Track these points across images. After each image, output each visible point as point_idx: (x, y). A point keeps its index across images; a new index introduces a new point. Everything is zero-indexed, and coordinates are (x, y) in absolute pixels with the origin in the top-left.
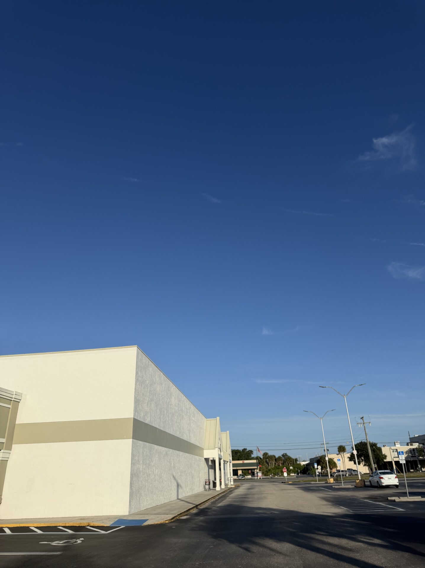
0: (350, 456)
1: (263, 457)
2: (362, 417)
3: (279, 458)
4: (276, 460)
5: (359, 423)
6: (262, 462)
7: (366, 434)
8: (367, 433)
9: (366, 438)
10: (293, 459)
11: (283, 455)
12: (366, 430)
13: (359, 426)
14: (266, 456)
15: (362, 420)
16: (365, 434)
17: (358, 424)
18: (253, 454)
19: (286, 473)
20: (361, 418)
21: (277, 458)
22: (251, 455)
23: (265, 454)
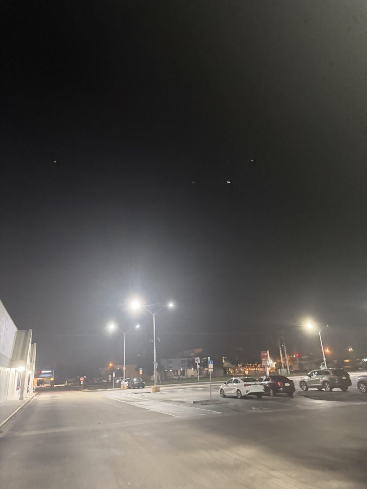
19: (83, 381)
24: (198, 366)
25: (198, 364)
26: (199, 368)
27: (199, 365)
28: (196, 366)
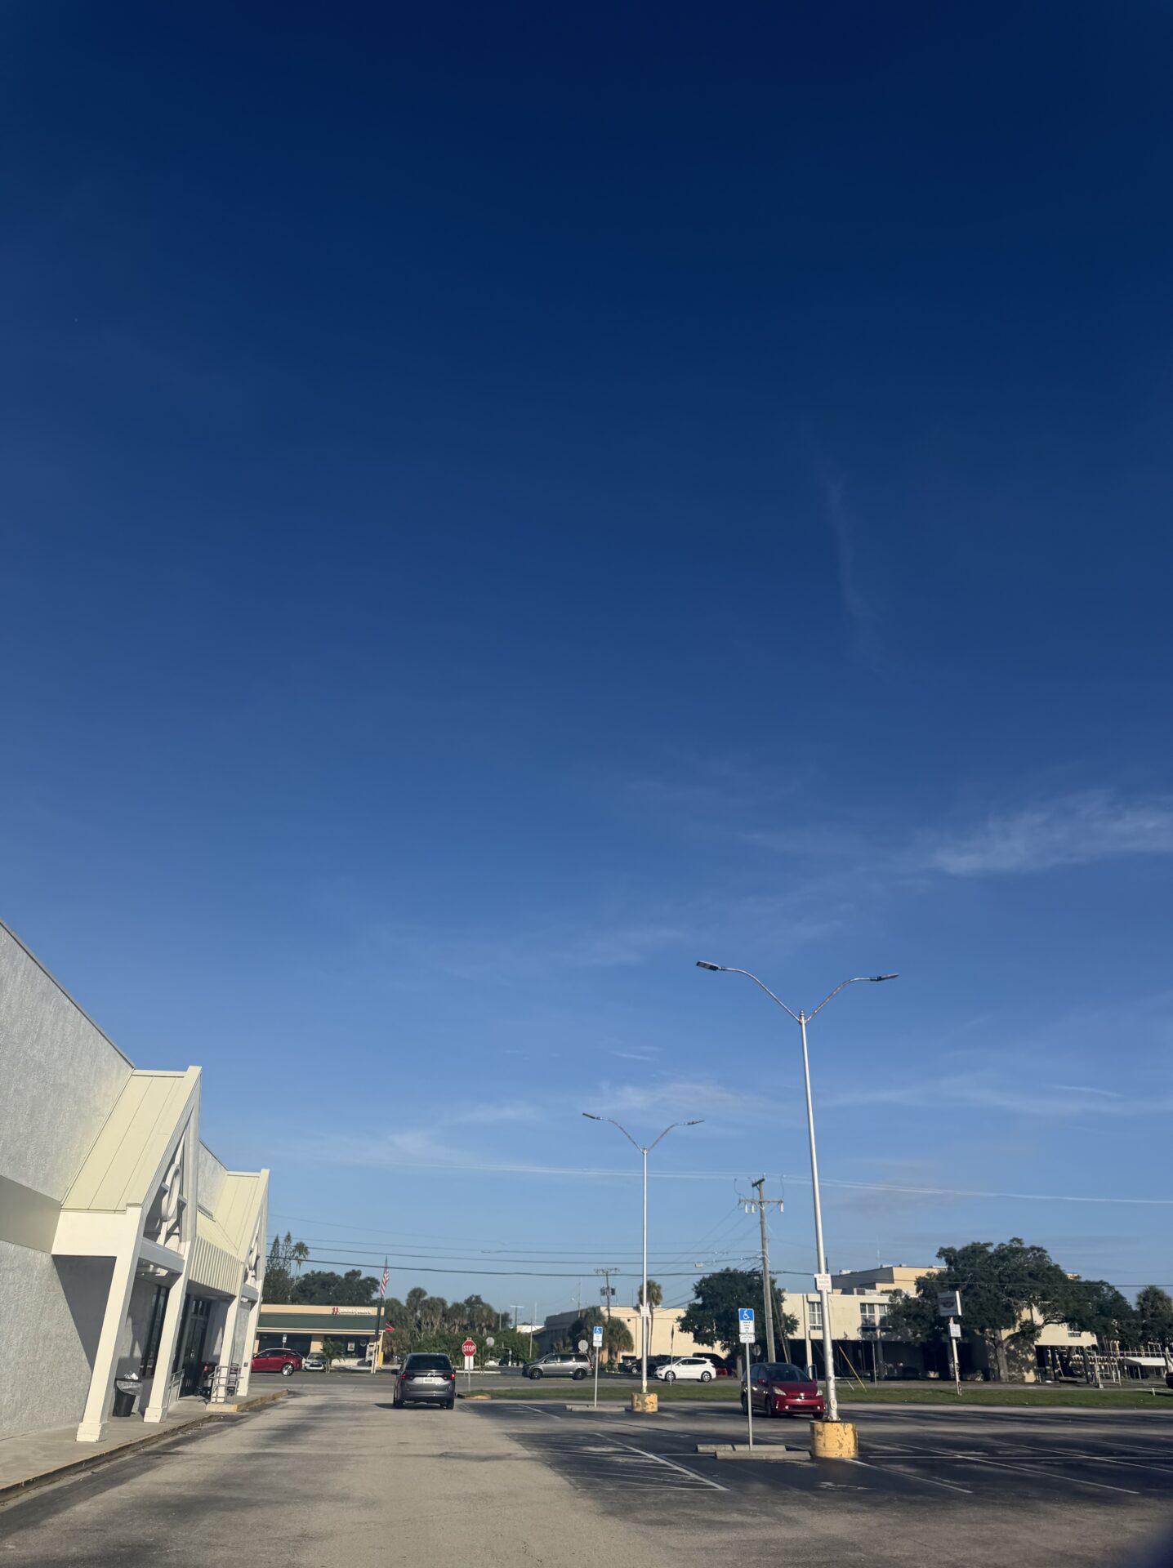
0: (683, 1315)
1: (408, 1304)
2: (761, 1178)
3: (456, 1306)
4: (444, 1315)
5: (746, 1201)
6: (403, 1318)
7: (763, 1239)
8: (767, 1235)
9: (763, 1253)
10: (498, 1316)
11: (469, 1302)
12: (767, 1227)
13: (744, 1208)
14: (418, 1299)
15: (755, 1187)
16: (760, 1239)
17: (743, 1203)
18: (377, 1291)
19: (472, 1358)
20: (754, 1185)
21: (450, 1310)
22: (369, 1293)
23: (417, 1294)
24: (955, 1330)
25: (952, 1319)
26: (957, 1339)
27: (958, 1326)
28: (947, 1330)
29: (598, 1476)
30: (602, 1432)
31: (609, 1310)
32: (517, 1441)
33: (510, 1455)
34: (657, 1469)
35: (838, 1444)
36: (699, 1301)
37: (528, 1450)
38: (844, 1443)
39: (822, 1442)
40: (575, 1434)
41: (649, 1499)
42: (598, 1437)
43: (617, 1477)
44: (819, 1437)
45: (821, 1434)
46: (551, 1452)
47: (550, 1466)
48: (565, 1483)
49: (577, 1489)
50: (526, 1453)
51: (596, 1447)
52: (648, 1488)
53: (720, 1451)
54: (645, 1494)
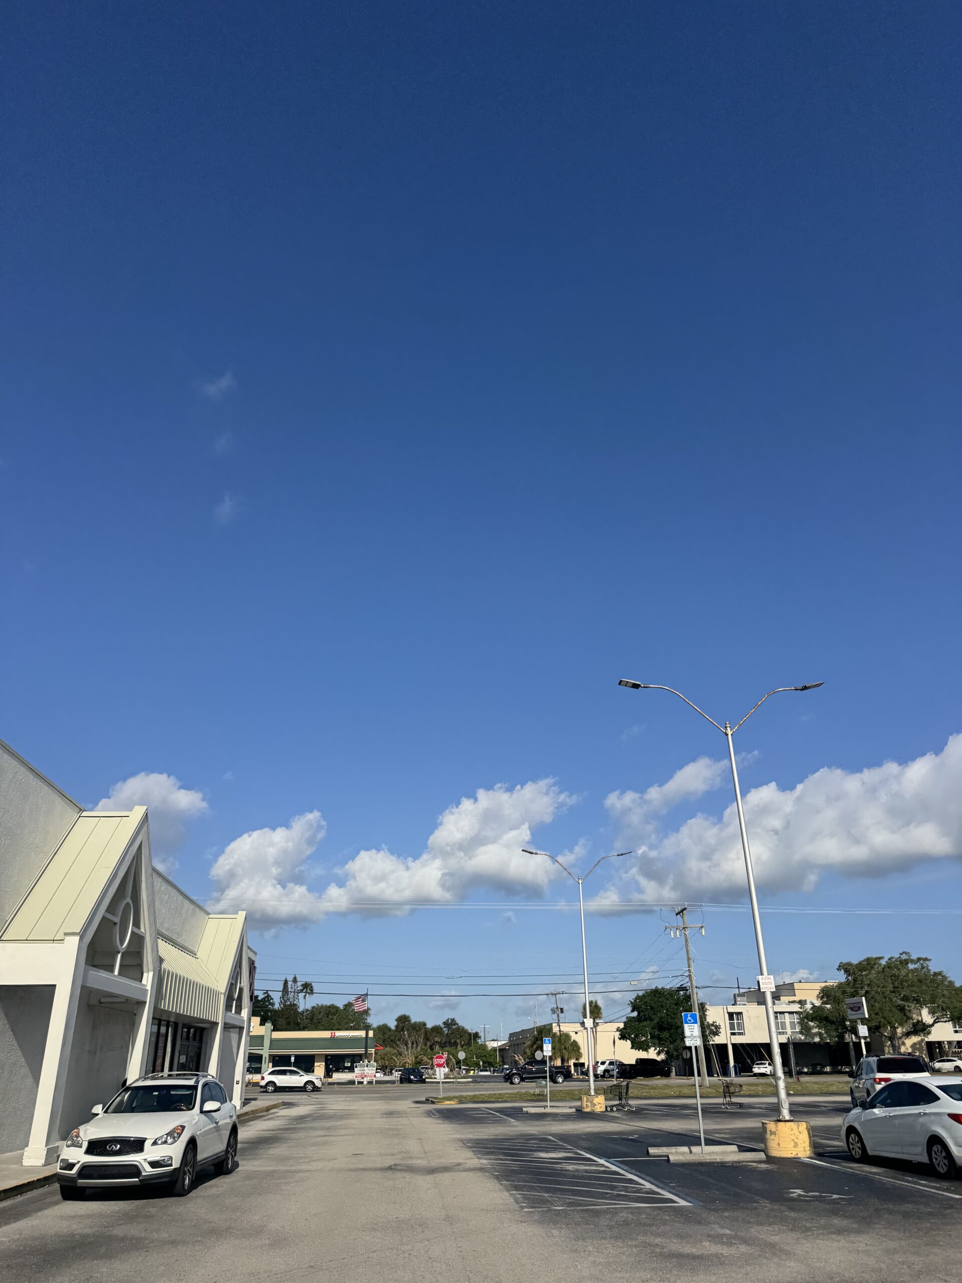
0: (622, 1026)
1: (397, 1027)
3: (436, 1030)
4: (426, 1034)
5: (671, 928)
7: (689, 959)
9: (689, 971)
10: (470, 1034)
11: (444, 1023)
13: (670, 934)
14: (405, 1022)
16: (686, 959)
17: (668, 930)
20: (677, 915)
21: (431, 1031)
23: (403, 1020)
24: (863, 1031)
25: (859, 1021)
26: (865, 1038)
27: (866, 1027)
28: (855, 1031)
29: (548, 1190)
30: (553, 1135)
31: (559, 1026)
32: (470, 1147)
33: (459, 1164)
34: (610, 1178)
35: (793, 1143)
36: (635, 1014)
37: (478, 1158)
38: (799, 1142)
39: (776, 1142)
40: (528, 1137)
41: (604, 1221)
42: (550, 1140)
43: (569, 1190)
44: (773, 1137)
45: (774, 1133)
46: (502, 1160)
47: (497, 1177)
48: (512, 1200)
49: (522, 1208)
50: (475, 1162)
51: (547, 1152)
52: (602, 1205)
53: (672, 1153)
54: (597, 1213)
